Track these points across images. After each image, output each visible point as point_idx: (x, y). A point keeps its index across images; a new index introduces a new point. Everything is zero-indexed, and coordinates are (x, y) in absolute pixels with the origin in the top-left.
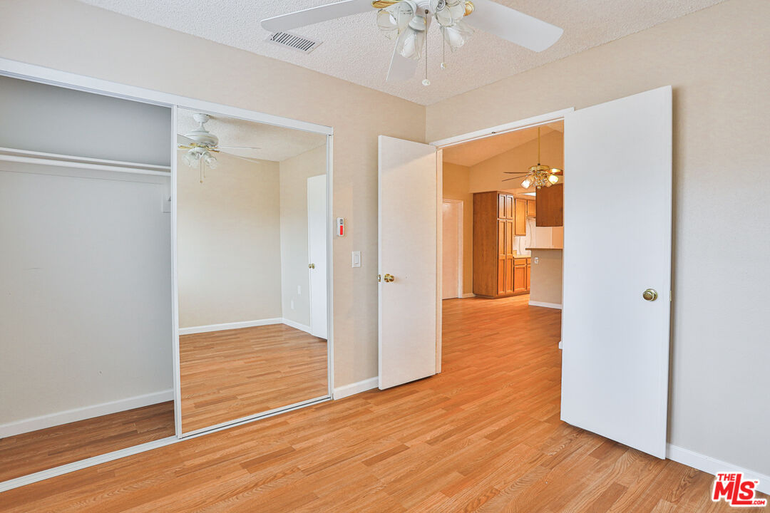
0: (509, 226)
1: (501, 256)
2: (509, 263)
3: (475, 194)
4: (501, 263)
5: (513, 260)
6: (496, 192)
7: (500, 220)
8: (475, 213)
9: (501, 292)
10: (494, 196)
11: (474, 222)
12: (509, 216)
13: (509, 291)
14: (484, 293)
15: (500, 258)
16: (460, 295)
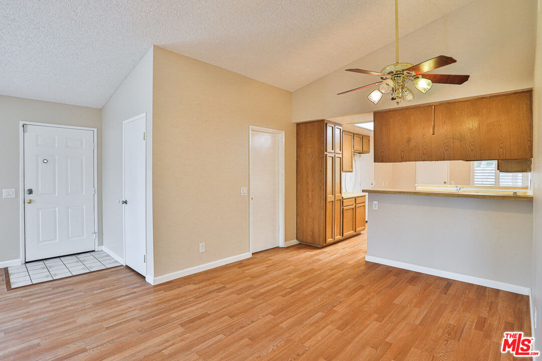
0: (338, 161)
1: (330, 197)
2: (337, 205)
3: (298, 125)
4: (329, 206)
5: (342, 201)
6: (323, 121)
7: (329, 155)
8: (299, 146)
9: (329, 240)
10: (321, 125)
11: (298, 157)
12: (338, 150)
13: (338, 237)
14: (309, 239)
15: (329, 200)
16: (282, 244)
